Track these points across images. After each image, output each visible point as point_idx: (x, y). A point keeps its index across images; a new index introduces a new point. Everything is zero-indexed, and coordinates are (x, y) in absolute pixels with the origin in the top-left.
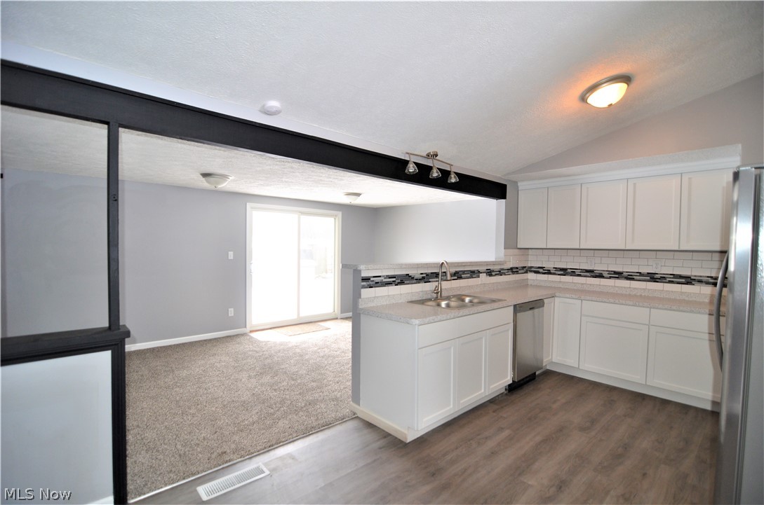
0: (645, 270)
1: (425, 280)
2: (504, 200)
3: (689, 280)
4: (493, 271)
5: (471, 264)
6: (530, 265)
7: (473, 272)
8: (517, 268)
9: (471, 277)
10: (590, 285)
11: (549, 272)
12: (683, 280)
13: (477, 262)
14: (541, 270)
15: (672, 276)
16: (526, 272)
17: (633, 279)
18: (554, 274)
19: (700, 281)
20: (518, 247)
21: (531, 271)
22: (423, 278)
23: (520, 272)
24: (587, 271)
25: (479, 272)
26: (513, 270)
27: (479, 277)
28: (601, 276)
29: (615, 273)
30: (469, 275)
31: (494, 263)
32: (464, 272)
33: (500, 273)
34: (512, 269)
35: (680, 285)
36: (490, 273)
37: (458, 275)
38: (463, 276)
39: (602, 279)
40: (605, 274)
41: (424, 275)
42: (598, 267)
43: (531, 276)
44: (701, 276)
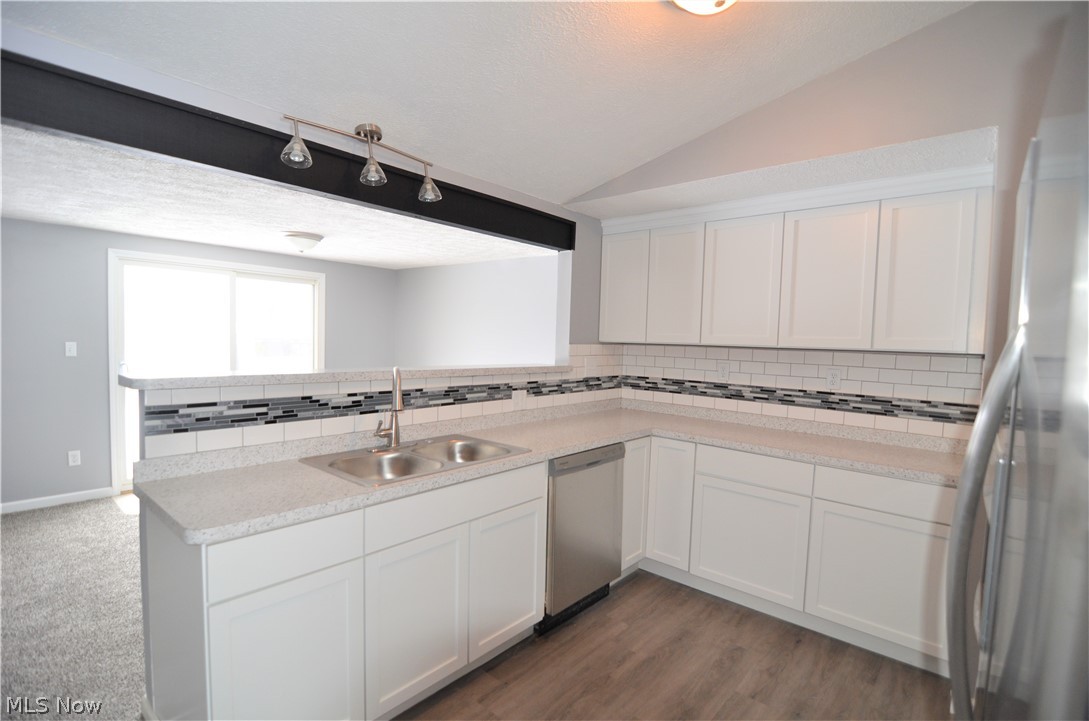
0: (813, 387)
1: (363, 408)
2: (569, 252)
3: (889, 407)
4: (544, 385)
5: (487, 372)
6: (624, 374)
7: (495, 388)
8: (598, 379)
9: (491, 398)
10: (721, 411)
11: (654, 387)
12: (879, 407)
13: (501, 369)
14: (642, 383)
15: (859, 399)
16: (618, 386)
17: (792, 403)
18: (664, 390)
19: (908, 410)
20: (602, 339)
21: (626, 384)
22: (357, 404)
23: (604, 385)
24: (718, 386)
25: (510, 388)
26: (589, 384)
27: (509, 397)
28: (739, 396)
29: (763, 390)
30: (485, 394)
31: (546, 370)
32: (471, 389)
33: (560, 388)
34: (586, 380)
35: (873, 416)
36: (536, 389)
37: (455, 395)
38: (468, 396)
39: (741, 402)
40: (747, 393)
42: (736, 380)
43: (626, 393)
44: (909, 401)
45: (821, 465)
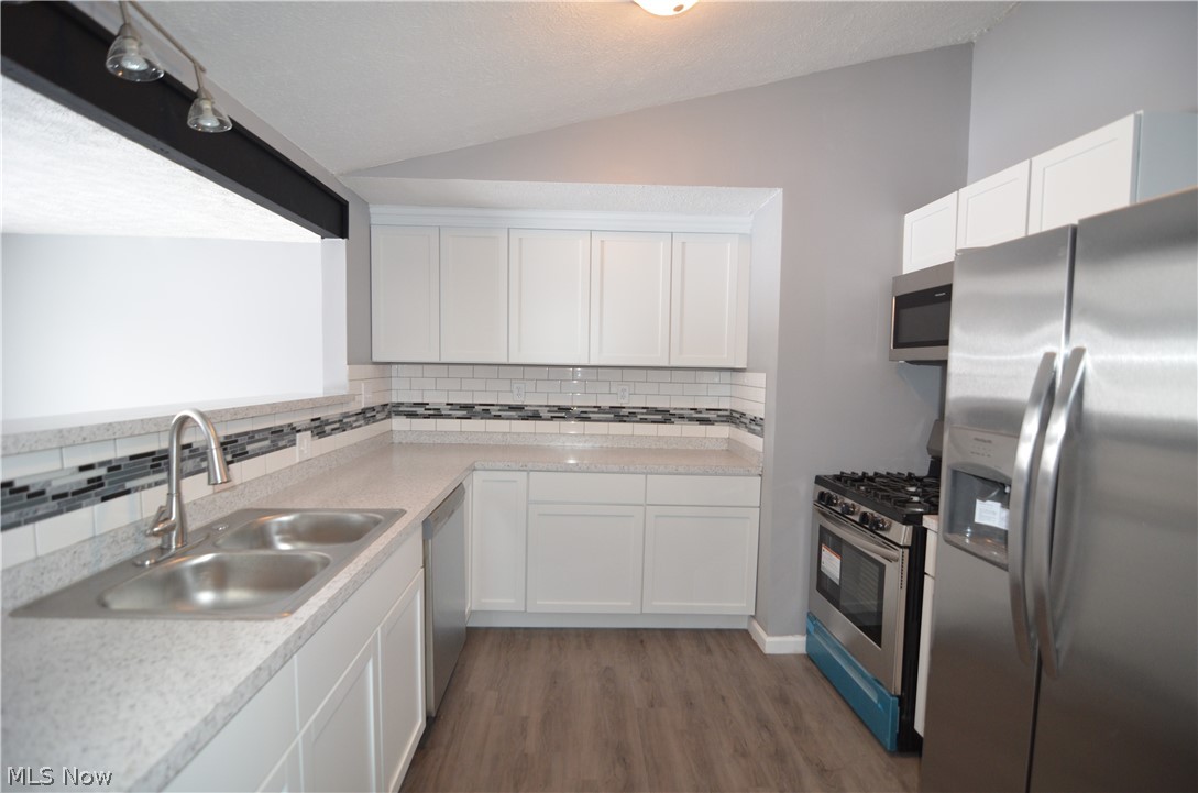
0: (606, 402)
2: (341, 242)
3: (668, 416)
4: (327, 423)
5: (276, 409)
6: (394, 400)
7: (277, 432)
8: (373, 409)
9: (275, 448)
10: (519, 434)
11: (437, 414)
12: (660, 417)
13: (288, 403)
14: (420, 410)
15: (645, 411)
16: (389, 416)
17: (587, 419)
18: (449, 417)
19: (682, 417)
20: (375, 359)
21: (399, 413)
22: (96, 483)
23: (379, 416)
24: (512, 408)
25: (295, 430)
26: (367, 415)
27: (293, 443)
28: (536, 416)
29: (561, 409)
30: (267, 443)
31: (328, 402)
32: (251, 436)
33: (342, 425)
34: (364, 412)
35: (655, 425)
36: (319, 428)
37: (235, 449)
38: (249, 448)
39: (539, 423)
40: (544, 413)
41: (102, 472)
42: (532, 400)
43: (398, 423)
44: (682, 409)
45: (652, 473)
